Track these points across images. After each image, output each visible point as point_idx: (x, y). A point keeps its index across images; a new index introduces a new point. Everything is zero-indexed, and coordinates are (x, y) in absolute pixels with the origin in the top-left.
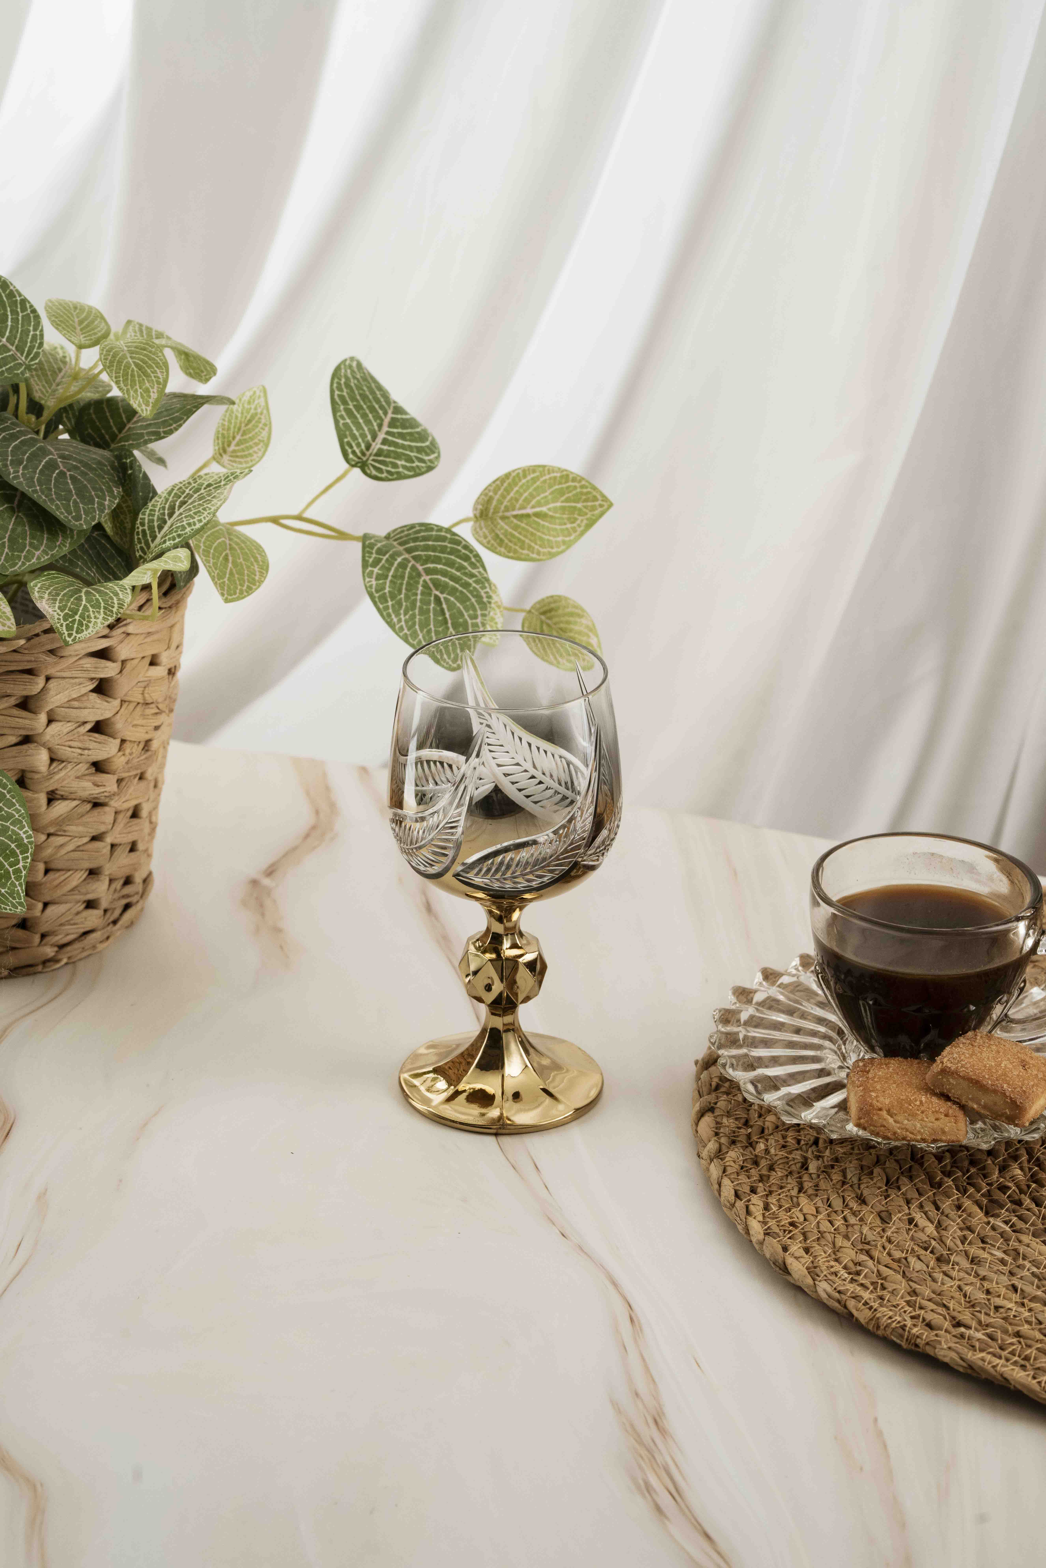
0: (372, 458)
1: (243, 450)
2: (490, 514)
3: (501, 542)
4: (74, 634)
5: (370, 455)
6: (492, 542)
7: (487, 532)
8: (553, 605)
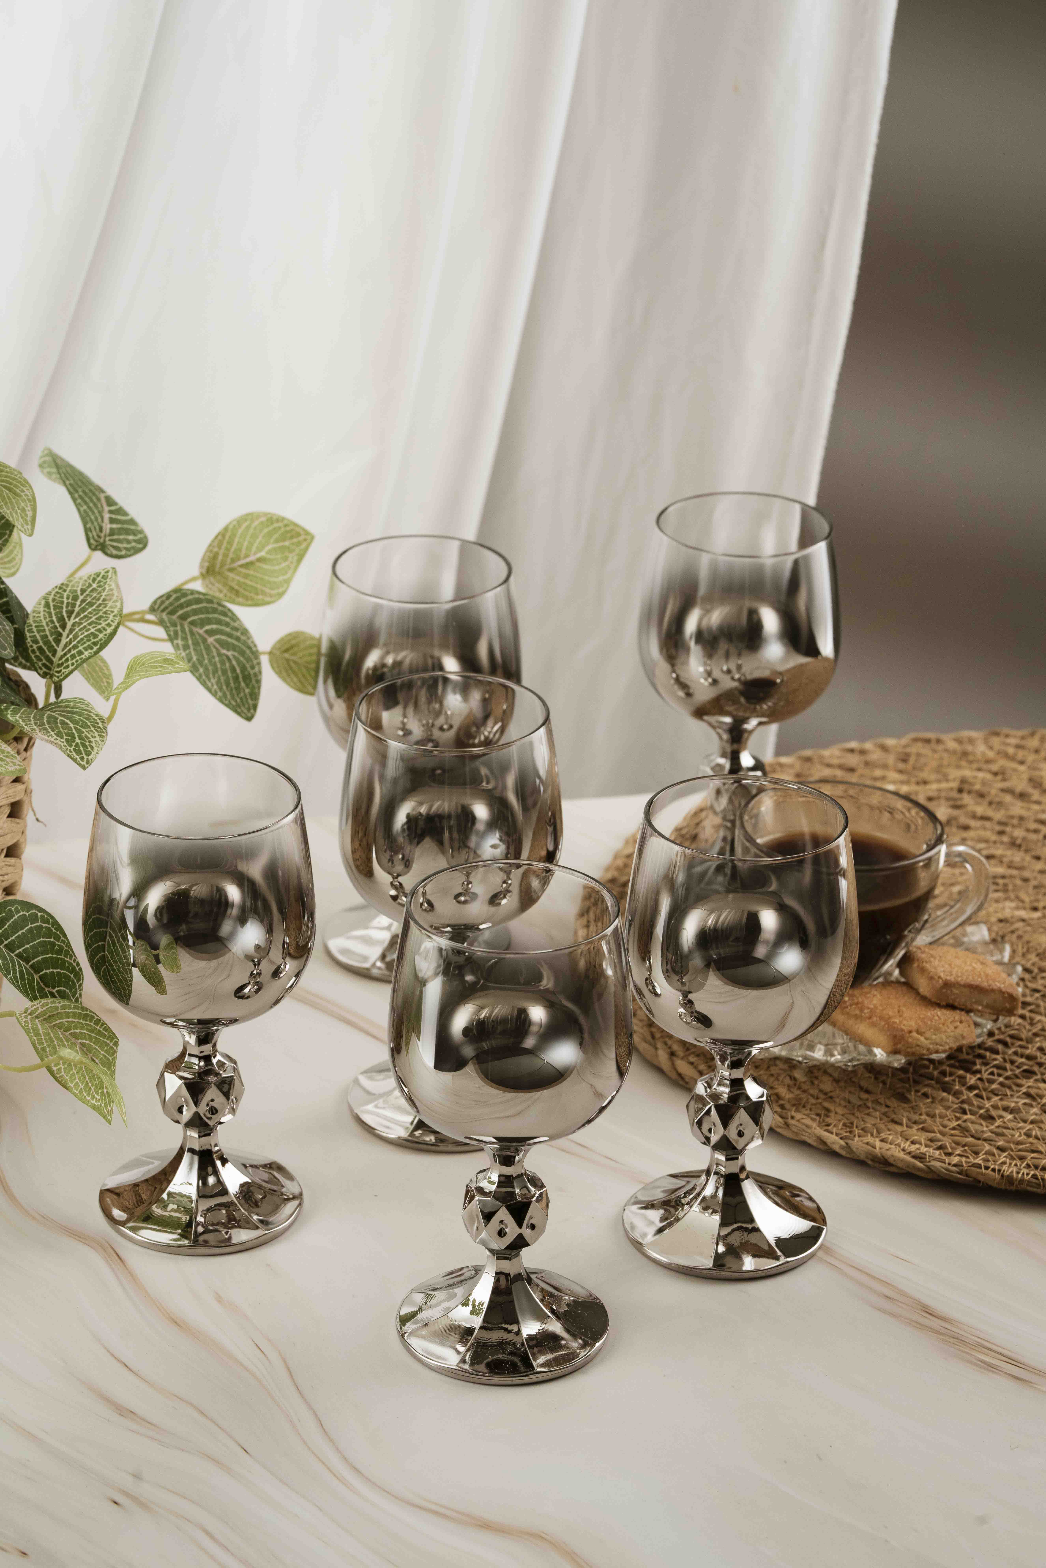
0: (108, 538)
1: (8, 556)
2: (217, 569)
3: (237, 593)
4: (86, 757)
5: (105, 536)
6: (229, 594)
7: (220, 586)
8: (293, 642)
